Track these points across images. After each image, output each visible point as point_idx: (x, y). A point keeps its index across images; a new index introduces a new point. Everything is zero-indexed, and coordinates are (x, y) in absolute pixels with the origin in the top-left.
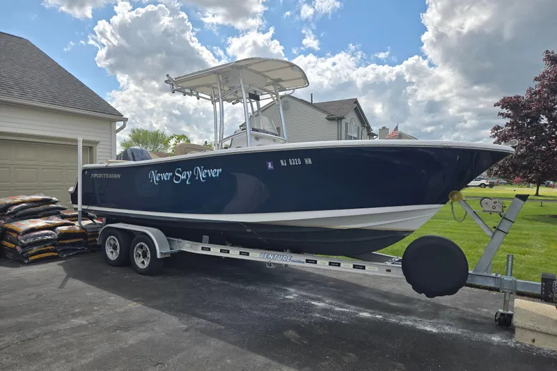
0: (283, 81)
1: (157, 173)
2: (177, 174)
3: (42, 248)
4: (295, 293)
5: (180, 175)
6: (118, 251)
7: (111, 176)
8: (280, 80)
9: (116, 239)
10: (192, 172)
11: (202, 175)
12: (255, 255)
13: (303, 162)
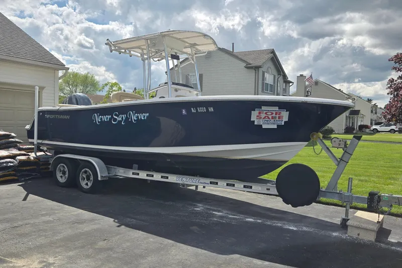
0: (198, 45)
1: (99, 116)
2: (114, 117)
3: (6, 172)
4: (202, 207)
5: (116, 117)
6: (67, 176)
7: (62, 117)
8: (195, 44)
9: (65, 166)
10: (127, 116)
11: (134, 118)
12: (173, 179)
13: (207, 110)
